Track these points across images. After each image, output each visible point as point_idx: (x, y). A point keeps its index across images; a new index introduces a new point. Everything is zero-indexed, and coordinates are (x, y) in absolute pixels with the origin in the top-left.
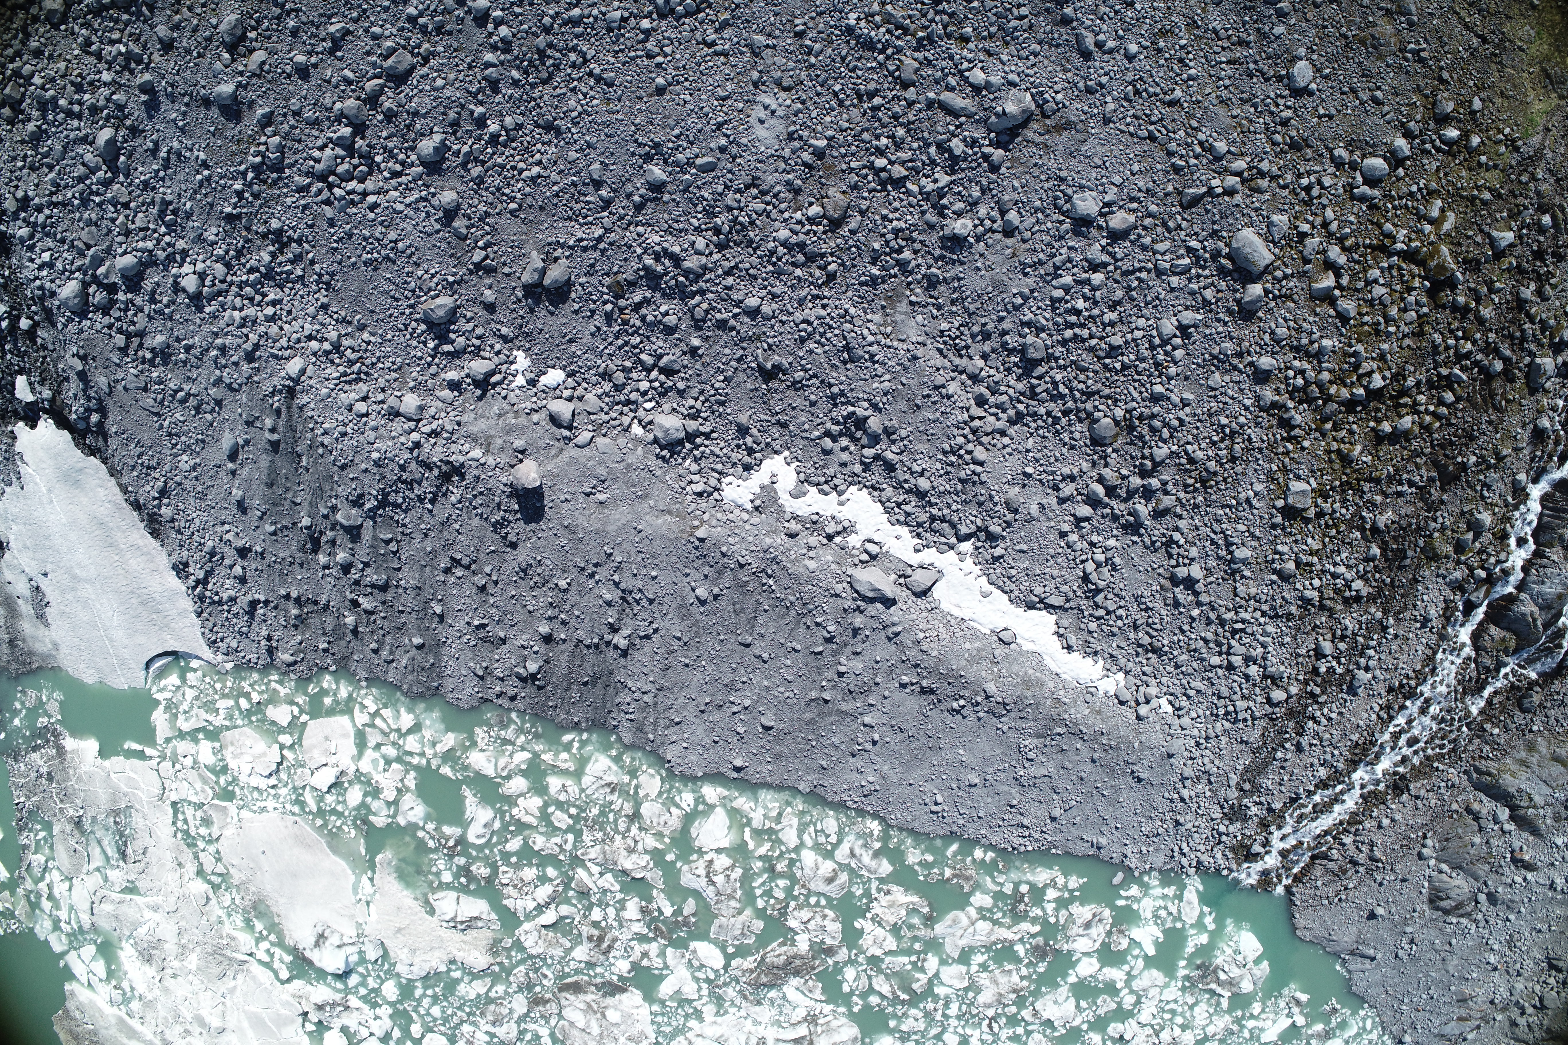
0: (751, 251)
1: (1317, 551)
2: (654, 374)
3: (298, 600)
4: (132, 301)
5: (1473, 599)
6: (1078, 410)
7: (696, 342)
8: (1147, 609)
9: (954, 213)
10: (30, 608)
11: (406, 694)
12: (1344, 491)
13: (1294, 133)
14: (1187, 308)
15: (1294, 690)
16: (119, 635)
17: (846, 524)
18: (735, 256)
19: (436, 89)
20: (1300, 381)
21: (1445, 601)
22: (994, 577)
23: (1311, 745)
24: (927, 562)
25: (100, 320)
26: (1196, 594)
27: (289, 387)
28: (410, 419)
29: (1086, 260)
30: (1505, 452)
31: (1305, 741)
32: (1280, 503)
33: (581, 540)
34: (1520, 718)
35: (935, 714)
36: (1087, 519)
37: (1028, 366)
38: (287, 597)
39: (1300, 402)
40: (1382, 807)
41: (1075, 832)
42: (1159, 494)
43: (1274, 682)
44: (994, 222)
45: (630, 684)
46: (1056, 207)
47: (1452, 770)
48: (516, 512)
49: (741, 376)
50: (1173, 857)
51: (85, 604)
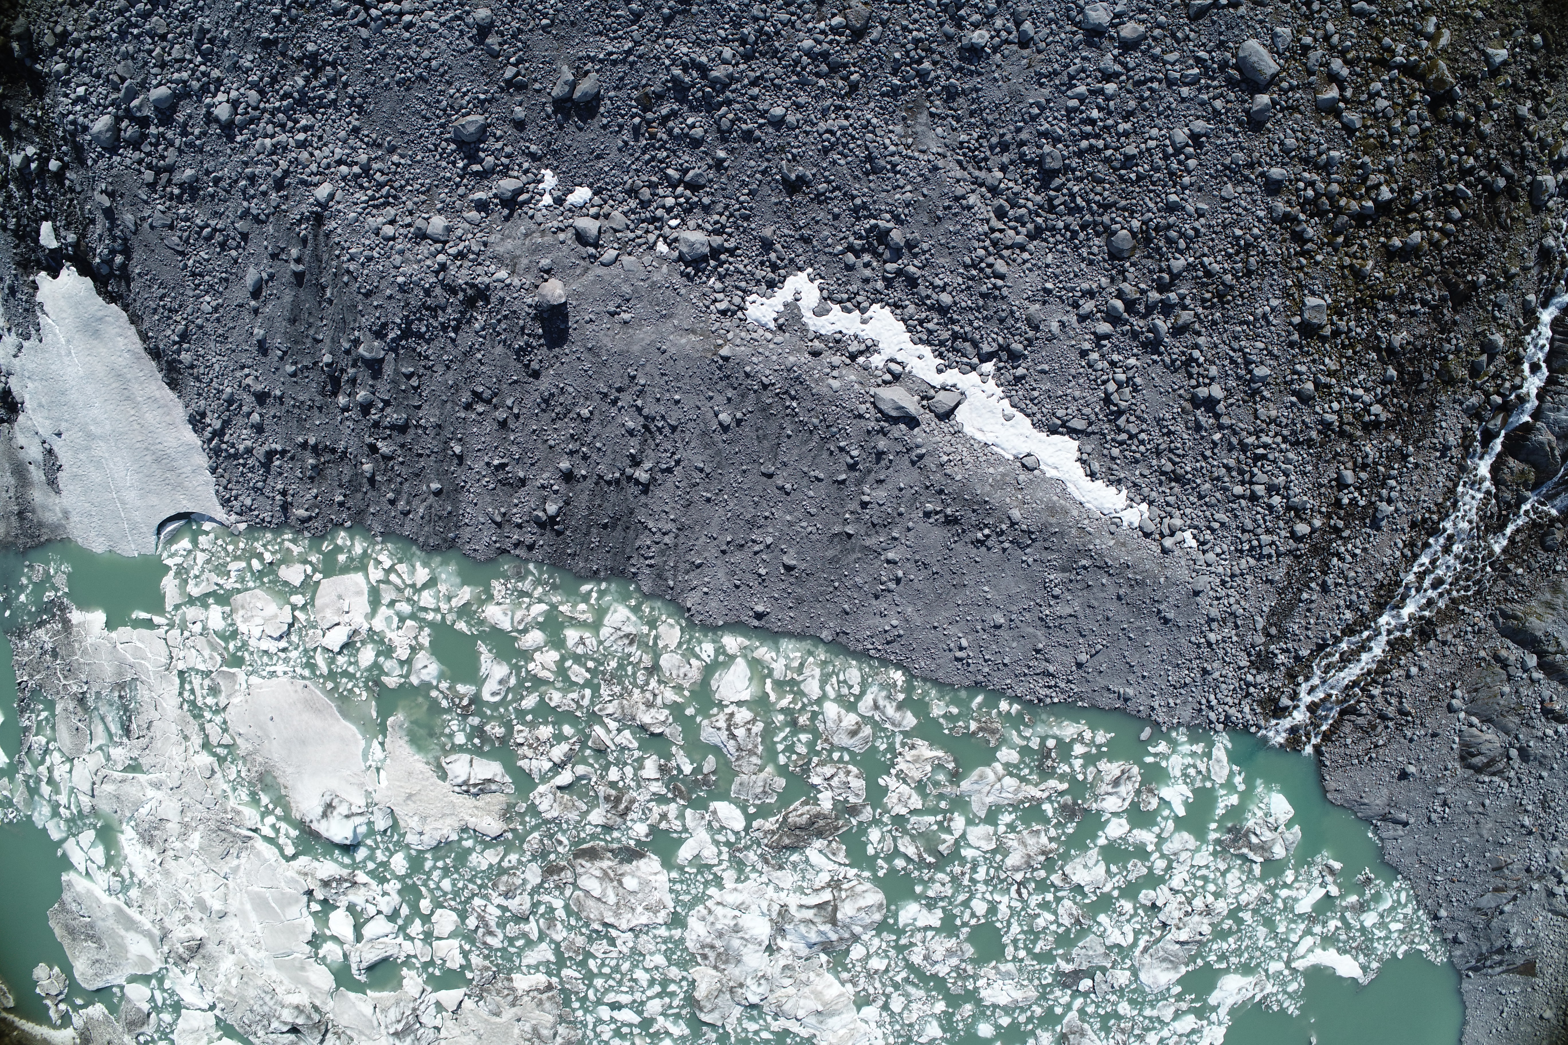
0: (776, 61)
1: (1336, 371)
2: (680, 190)
3: (315, 448)
4: (163, 135)
5: (1490, 426)
6: (1095, 224)
7: (722, 154)
8: (1170, 433)
9: (971, 24)
10: (42, 473)
11: (422, 548)
12: (1358, 309)
14: (1198, 118)
15: (1317, 523)
16: (131, 496)
17: (869, 343)
18: (759, 67)
20: (1310, 193)
21: (1463, 429)
22: (1016, 399)
23: (1337, 585)
24: (950, 383)
25: (131, 155)
26: (1217, 416)
27: (316, 213)
28: (436, 241)
29: (1099, 70)
30: (1513, 270)
31: (1330, 580)
32: (1297, 320)
33: (604, 363)
34: (1542, 555)
35: (958, 547)
36: (1107, 337)
37: (1046, 176)
38: (304, 445)
39: (1312, 216)
40: (1409, 654)
41: (1102, 681)
42: (1178, 310)
43: (1297, 515)
44: (1010, 33)
45: (651, 525)
46: (1069, 18)
47: (1478, 613)
48: (540, 337)
49: (766, 190)
50: (1200, 710)
51: (98, 464)
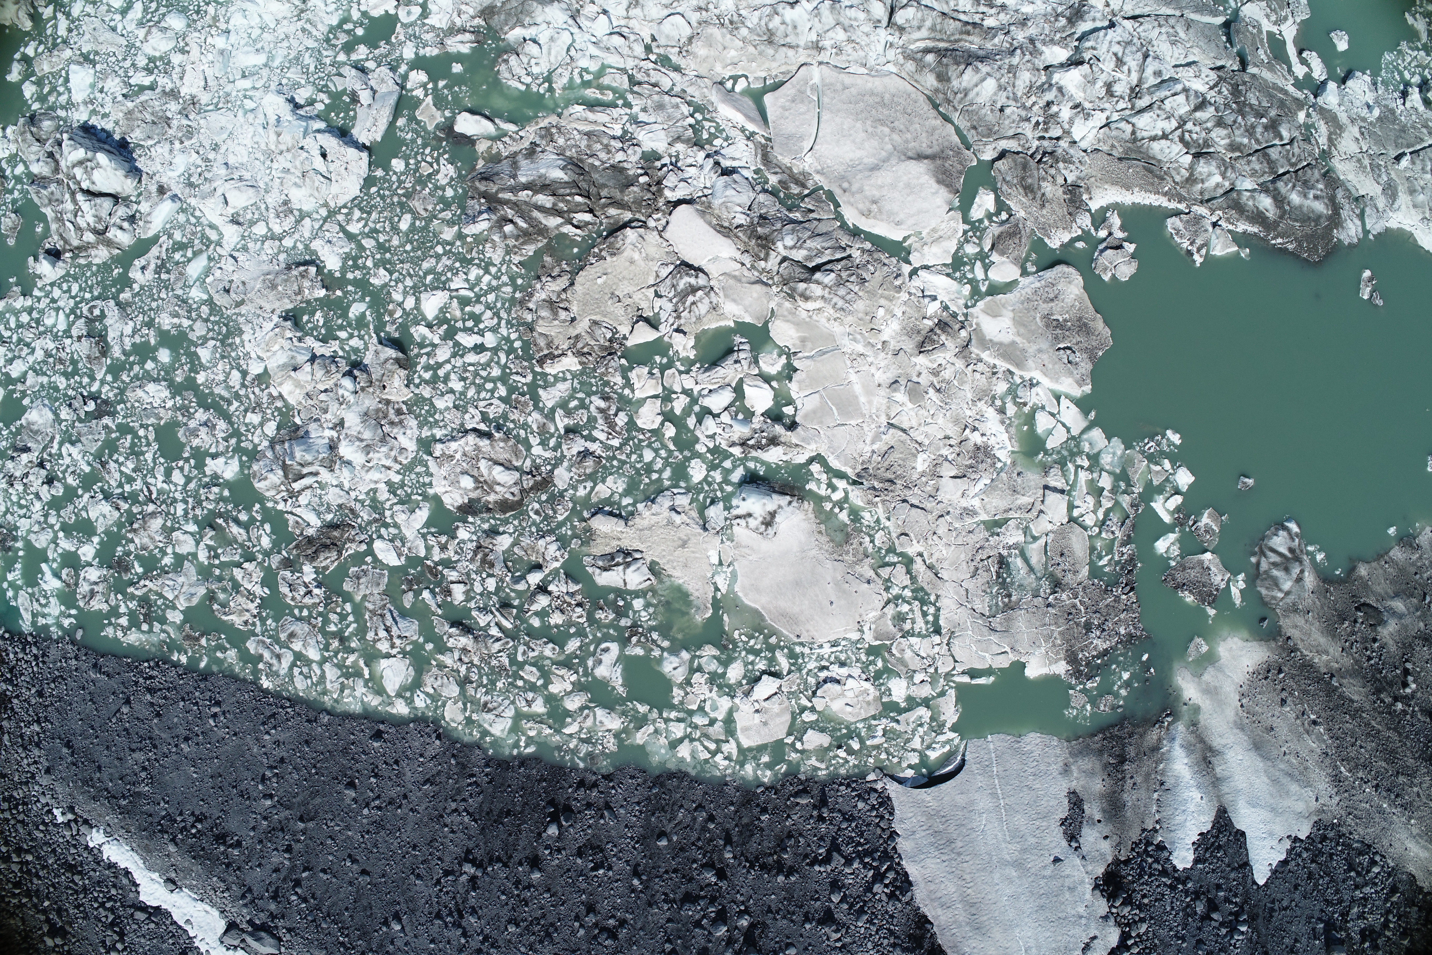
8: (78, 907)
10: (1088, 813)
11: (686, 774)
16: (984, 802)
22: (184, 937)
26: (47, 921)
35: (216, 814)
41: (113, 683)
50: (43, 656)
51: (1016, 835)
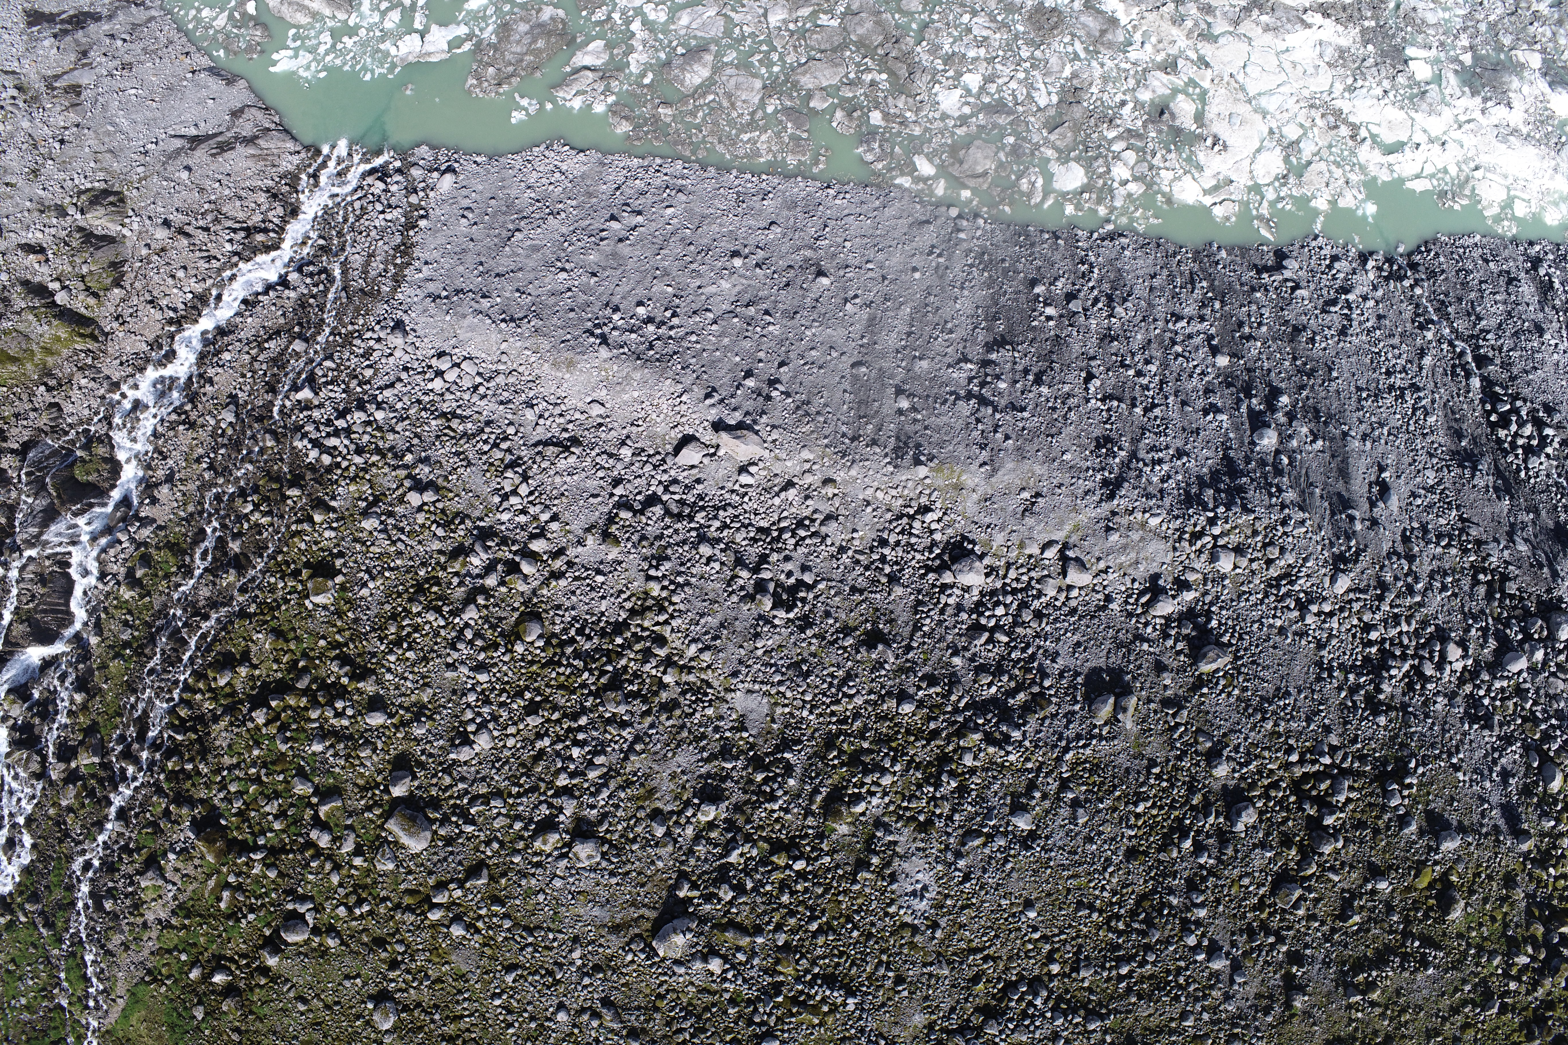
0: (916, 760)
2: (992, 624)
6: (560, 646)
7: (956, 661)
9: (718, 826)
12: (275, 600)
13: (384, 955)
14: (466, 763)
18: (931, 752)
19: (1247, 874)
20: (339, 705)
27: (1344, 564)
28: (1224, 547)
29: (577, 798)
30: (116, 663)
32: (339, 579)
36: (533, 537)
37: (617, 684)
39: (335, 684)
44: (676, 823)
46: (615, 846)
49: (905, 633)
